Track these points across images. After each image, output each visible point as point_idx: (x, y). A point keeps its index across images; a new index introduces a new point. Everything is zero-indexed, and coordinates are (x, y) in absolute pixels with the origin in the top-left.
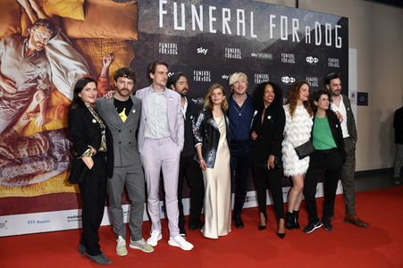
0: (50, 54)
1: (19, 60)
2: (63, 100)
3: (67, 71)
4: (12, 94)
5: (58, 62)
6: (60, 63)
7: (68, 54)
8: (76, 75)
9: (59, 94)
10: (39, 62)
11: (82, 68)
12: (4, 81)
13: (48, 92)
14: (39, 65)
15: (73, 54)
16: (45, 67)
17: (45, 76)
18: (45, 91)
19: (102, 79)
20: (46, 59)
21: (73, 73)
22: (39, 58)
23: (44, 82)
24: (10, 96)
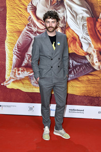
0: (66, 3)
1: (47, 7)
2: (73, 34)
3: (77, 15)
4: (42, 30)
5: (71, 9)
6: (73, 9)
7: (78, 3)
8: (83, 17)
9: (70, 31)
10: (59, 9)
11: (87, 12)
12: (38, 21)
13: (64, 29)
14: (59, 11)
15: (81, 3)
16: (63, 12)
17: (63, 18)
18: (62, 28)
19: (99, 20)
20: (64, 6)
21: (81, 16)
22: (59, 5)
23: (62, 22)
24: (41, 31)
